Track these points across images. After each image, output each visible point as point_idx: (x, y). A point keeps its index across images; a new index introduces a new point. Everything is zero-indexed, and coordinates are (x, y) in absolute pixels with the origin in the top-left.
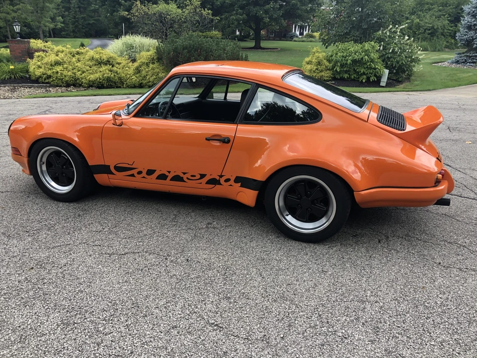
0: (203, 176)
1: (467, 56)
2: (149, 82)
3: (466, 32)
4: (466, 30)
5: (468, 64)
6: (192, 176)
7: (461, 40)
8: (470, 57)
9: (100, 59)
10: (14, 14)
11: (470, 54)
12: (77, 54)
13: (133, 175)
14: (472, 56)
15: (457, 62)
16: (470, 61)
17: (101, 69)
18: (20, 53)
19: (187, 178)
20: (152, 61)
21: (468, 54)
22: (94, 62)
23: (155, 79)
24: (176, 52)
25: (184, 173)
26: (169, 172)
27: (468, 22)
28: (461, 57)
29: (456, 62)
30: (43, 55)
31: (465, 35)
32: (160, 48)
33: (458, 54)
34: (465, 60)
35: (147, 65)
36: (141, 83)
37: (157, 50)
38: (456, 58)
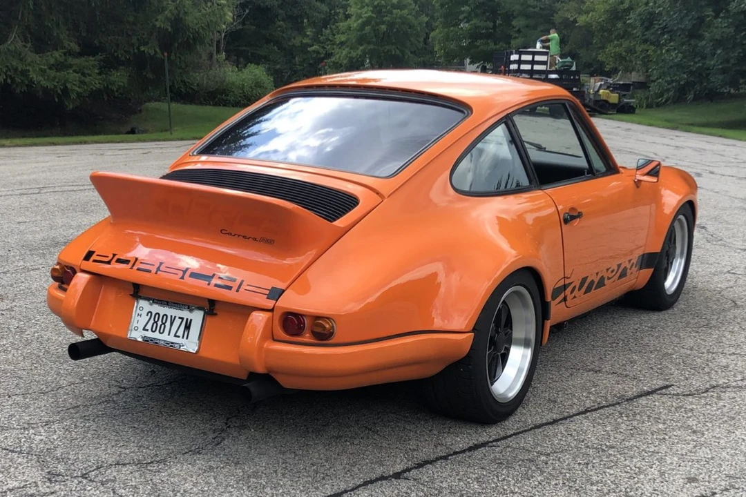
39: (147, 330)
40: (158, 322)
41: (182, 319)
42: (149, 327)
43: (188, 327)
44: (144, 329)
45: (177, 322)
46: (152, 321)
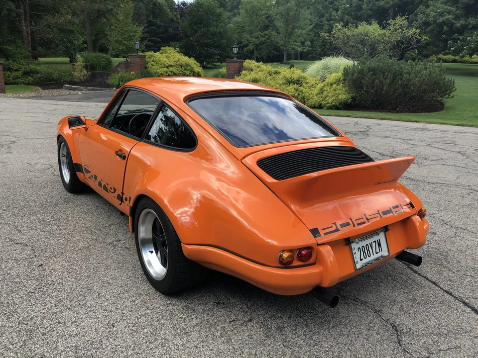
0: (115, 190)
2: (328, 103)
6: (111, 188)
9: (291, 78)
10: (262, 39)
12: (275, 74)
17: (288, 88)
18: (233, 71)
20: (338, 82)
22: (284, 81)
23: (334, 100)
24: (361, 74)
25: (108, 184)
30: (247, 74)
32: (347, 70)
35: (332, 84)
36: (321, 104)
37: (344, 71)
39: (362, 259)
40: (365, 251)
41: (375, 242)
42: (362, 257)
43: (379, 245)
44: (361, 260)
45: (374, 244)
46: (362, 253)
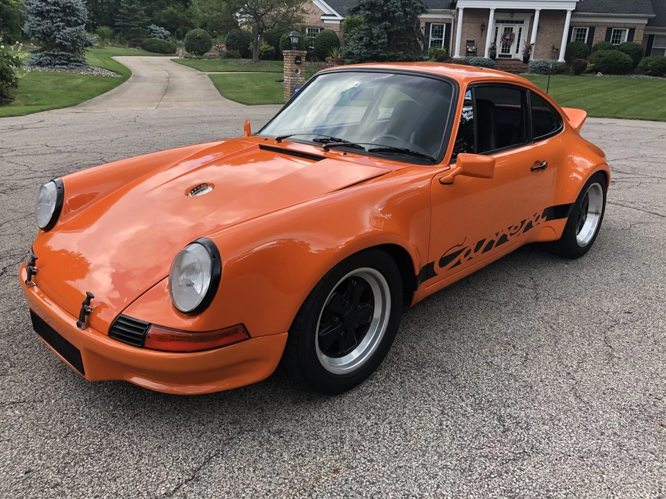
0: (523, 222)
1: (50, 55)
3: (38, 20)
4: (38, 18)
5: (58, 66)
6: (515, 229)
7: (33, 33)
8: (55, 56)
11: (54, 51)
13: (459, 263)
14: (57, 55)
15: (40, 64)
16: (57, 61)
19: (511, 234)
21: (51, 52)
25: (509, 228)
26: (497, 234)
27: (37, 6)
28: (41, 56)
29: (37, 64)
31: (39, 25)
33: (34, 52)
34: (50, 60)
38: (37, 58)
